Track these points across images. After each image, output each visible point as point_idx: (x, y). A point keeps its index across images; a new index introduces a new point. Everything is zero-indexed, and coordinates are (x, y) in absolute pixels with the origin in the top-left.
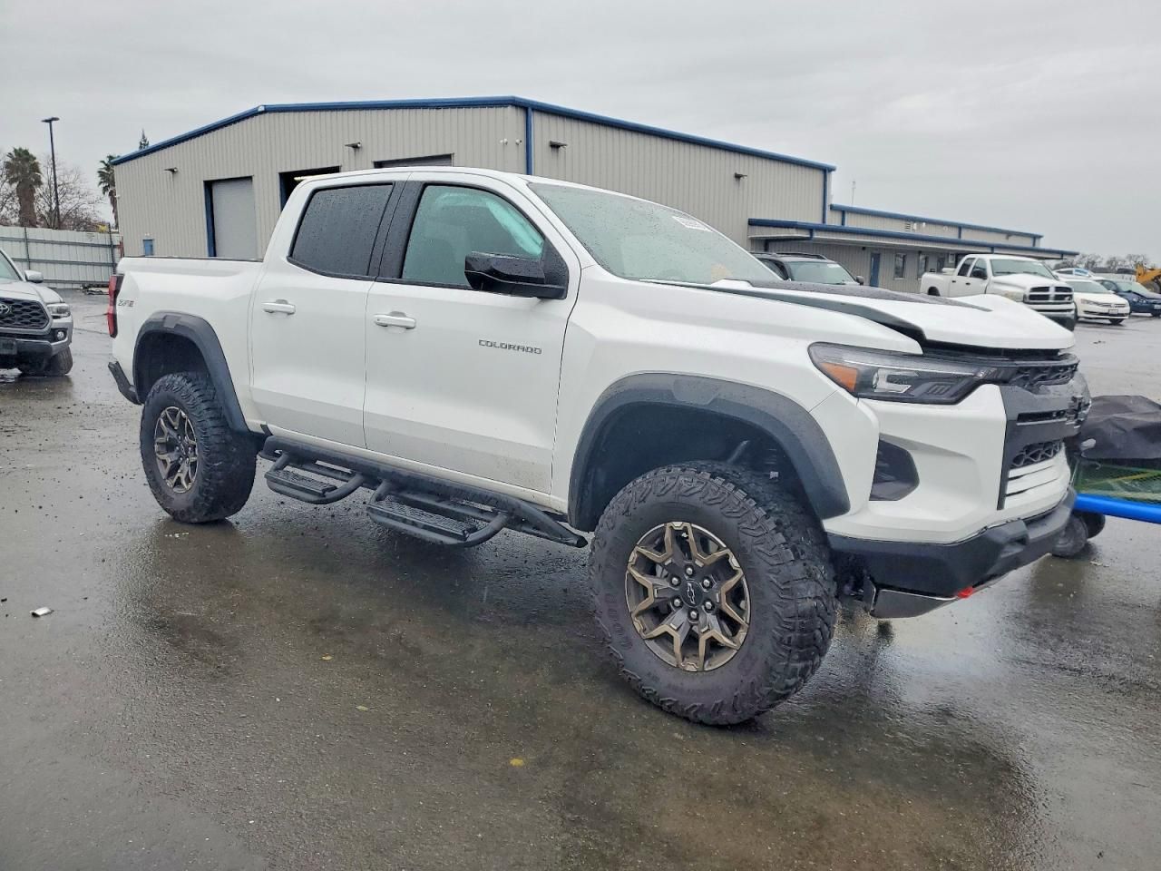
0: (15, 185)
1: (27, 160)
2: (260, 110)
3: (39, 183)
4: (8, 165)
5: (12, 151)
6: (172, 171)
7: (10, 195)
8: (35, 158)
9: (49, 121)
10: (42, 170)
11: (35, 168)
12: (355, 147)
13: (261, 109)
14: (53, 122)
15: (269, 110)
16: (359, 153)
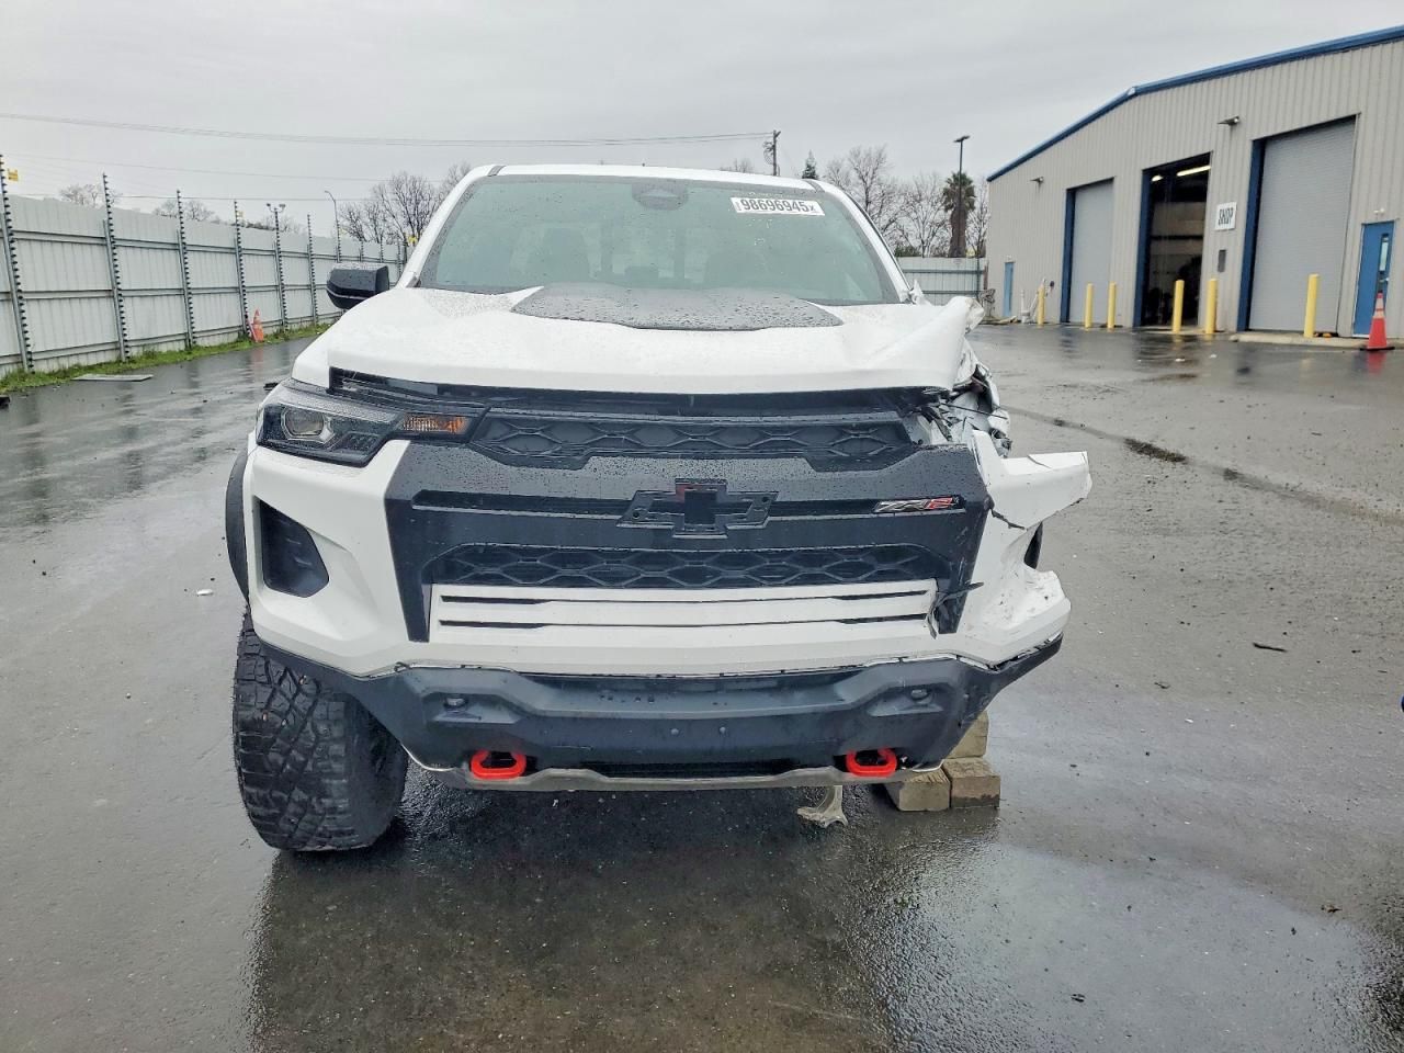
0: (950, 212)
1: (964, 184)
2: (1130, 94)
3: (972, 208)
4: (946, 192)
5: (950, 176)
6: (1038, 180)
7: (943, 223)
8: (970, 182)
9: (961, 140)
10: (976, 194)
11: (970, 192)
12: (1232, 123)
13: (1132, 92)
14: (964, 142)
15: (1141, 92)
16: (1238, 129)
